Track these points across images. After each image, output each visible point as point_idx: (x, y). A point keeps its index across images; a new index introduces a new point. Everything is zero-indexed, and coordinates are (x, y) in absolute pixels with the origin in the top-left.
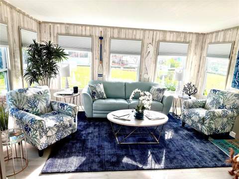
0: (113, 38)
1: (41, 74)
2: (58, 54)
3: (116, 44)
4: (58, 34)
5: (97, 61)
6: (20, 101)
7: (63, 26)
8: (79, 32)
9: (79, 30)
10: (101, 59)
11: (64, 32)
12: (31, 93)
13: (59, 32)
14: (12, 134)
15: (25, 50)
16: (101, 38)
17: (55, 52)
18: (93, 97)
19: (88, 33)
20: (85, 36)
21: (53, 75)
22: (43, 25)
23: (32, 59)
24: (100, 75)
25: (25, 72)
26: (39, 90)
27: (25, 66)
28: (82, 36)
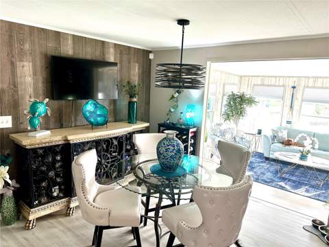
0: (308, 87)
1: (233, 116)
2: (251, 101)
3: (310, 93)
4: (254, 85)
5: (287, 109)
6: (215, 130)
7: (259, 78)
8: (273, 83)
9: (273, 81)
10: (291, 107)
11: (259, 83)
12: (223, 127)
13: (256, 83)
14: (208, 146)
15: (226, 98)
16: (294, 87)
17: (248, 100)
18: (273, 139)
19: (281, 84)
20: (279, 86)
21: (241, 117)
22: (243, 78)
23: (229, 105)
24: (289, 122)
25: (223, 113)
26: (230, 127)
27: (223, 110)
28: (275, 86)
